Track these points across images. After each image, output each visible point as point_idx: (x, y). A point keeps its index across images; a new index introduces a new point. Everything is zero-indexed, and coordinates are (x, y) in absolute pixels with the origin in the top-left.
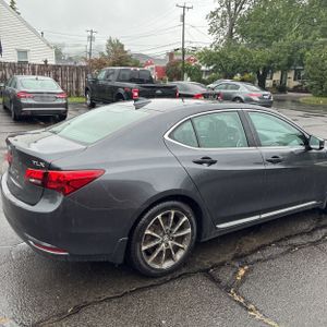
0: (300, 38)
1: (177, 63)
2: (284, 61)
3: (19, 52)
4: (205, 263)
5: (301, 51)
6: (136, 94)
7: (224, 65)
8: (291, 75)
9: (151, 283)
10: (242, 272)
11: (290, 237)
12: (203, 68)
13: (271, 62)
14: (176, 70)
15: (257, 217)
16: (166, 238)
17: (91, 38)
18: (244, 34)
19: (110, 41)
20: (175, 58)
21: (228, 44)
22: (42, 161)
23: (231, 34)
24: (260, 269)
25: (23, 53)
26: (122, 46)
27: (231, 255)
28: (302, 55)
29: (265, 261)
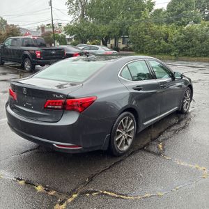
0: (125, 18)
1: (48, 34)
2: (118, 32)
4: (139, 145)
5: (127, 26)
6: (39, 54)
7: (81, 35)
8: (120, 41)
9: (119, 159)
10: (160, 146)
11: (171, 126)
12: (68, 37)
13: (110, 33)
14: (49, 38)
15: (158, 117)
16: (124, 133)
18: (91, 15)
20: (46, 30)
21: (82, 21)
22: (61, 94)
23: (83, 15)
24: (168, 143)
26: (6, 22)
27: (149, 139)
28: (128, 29)
29: (167, 139)
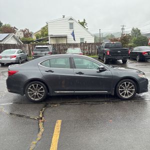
3: (81, 39)
15: (73, 92)
17: (123, 29)
19: (133, 29)
25: (82, 39)
